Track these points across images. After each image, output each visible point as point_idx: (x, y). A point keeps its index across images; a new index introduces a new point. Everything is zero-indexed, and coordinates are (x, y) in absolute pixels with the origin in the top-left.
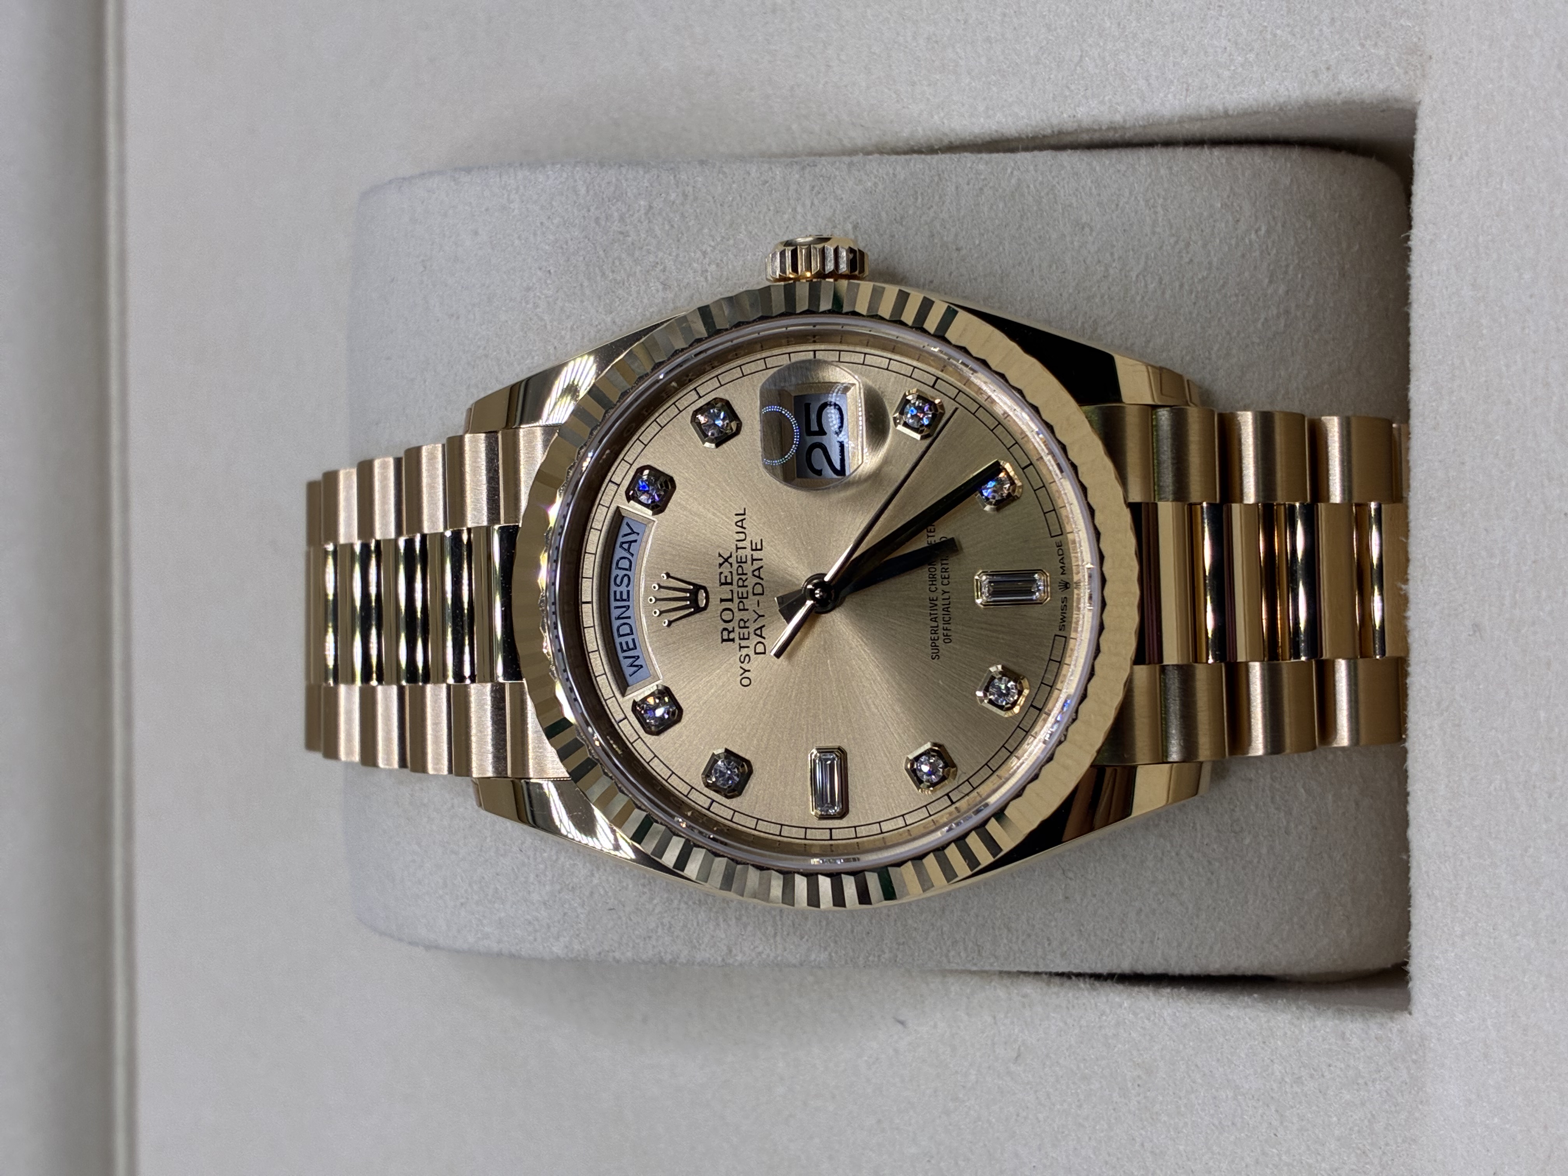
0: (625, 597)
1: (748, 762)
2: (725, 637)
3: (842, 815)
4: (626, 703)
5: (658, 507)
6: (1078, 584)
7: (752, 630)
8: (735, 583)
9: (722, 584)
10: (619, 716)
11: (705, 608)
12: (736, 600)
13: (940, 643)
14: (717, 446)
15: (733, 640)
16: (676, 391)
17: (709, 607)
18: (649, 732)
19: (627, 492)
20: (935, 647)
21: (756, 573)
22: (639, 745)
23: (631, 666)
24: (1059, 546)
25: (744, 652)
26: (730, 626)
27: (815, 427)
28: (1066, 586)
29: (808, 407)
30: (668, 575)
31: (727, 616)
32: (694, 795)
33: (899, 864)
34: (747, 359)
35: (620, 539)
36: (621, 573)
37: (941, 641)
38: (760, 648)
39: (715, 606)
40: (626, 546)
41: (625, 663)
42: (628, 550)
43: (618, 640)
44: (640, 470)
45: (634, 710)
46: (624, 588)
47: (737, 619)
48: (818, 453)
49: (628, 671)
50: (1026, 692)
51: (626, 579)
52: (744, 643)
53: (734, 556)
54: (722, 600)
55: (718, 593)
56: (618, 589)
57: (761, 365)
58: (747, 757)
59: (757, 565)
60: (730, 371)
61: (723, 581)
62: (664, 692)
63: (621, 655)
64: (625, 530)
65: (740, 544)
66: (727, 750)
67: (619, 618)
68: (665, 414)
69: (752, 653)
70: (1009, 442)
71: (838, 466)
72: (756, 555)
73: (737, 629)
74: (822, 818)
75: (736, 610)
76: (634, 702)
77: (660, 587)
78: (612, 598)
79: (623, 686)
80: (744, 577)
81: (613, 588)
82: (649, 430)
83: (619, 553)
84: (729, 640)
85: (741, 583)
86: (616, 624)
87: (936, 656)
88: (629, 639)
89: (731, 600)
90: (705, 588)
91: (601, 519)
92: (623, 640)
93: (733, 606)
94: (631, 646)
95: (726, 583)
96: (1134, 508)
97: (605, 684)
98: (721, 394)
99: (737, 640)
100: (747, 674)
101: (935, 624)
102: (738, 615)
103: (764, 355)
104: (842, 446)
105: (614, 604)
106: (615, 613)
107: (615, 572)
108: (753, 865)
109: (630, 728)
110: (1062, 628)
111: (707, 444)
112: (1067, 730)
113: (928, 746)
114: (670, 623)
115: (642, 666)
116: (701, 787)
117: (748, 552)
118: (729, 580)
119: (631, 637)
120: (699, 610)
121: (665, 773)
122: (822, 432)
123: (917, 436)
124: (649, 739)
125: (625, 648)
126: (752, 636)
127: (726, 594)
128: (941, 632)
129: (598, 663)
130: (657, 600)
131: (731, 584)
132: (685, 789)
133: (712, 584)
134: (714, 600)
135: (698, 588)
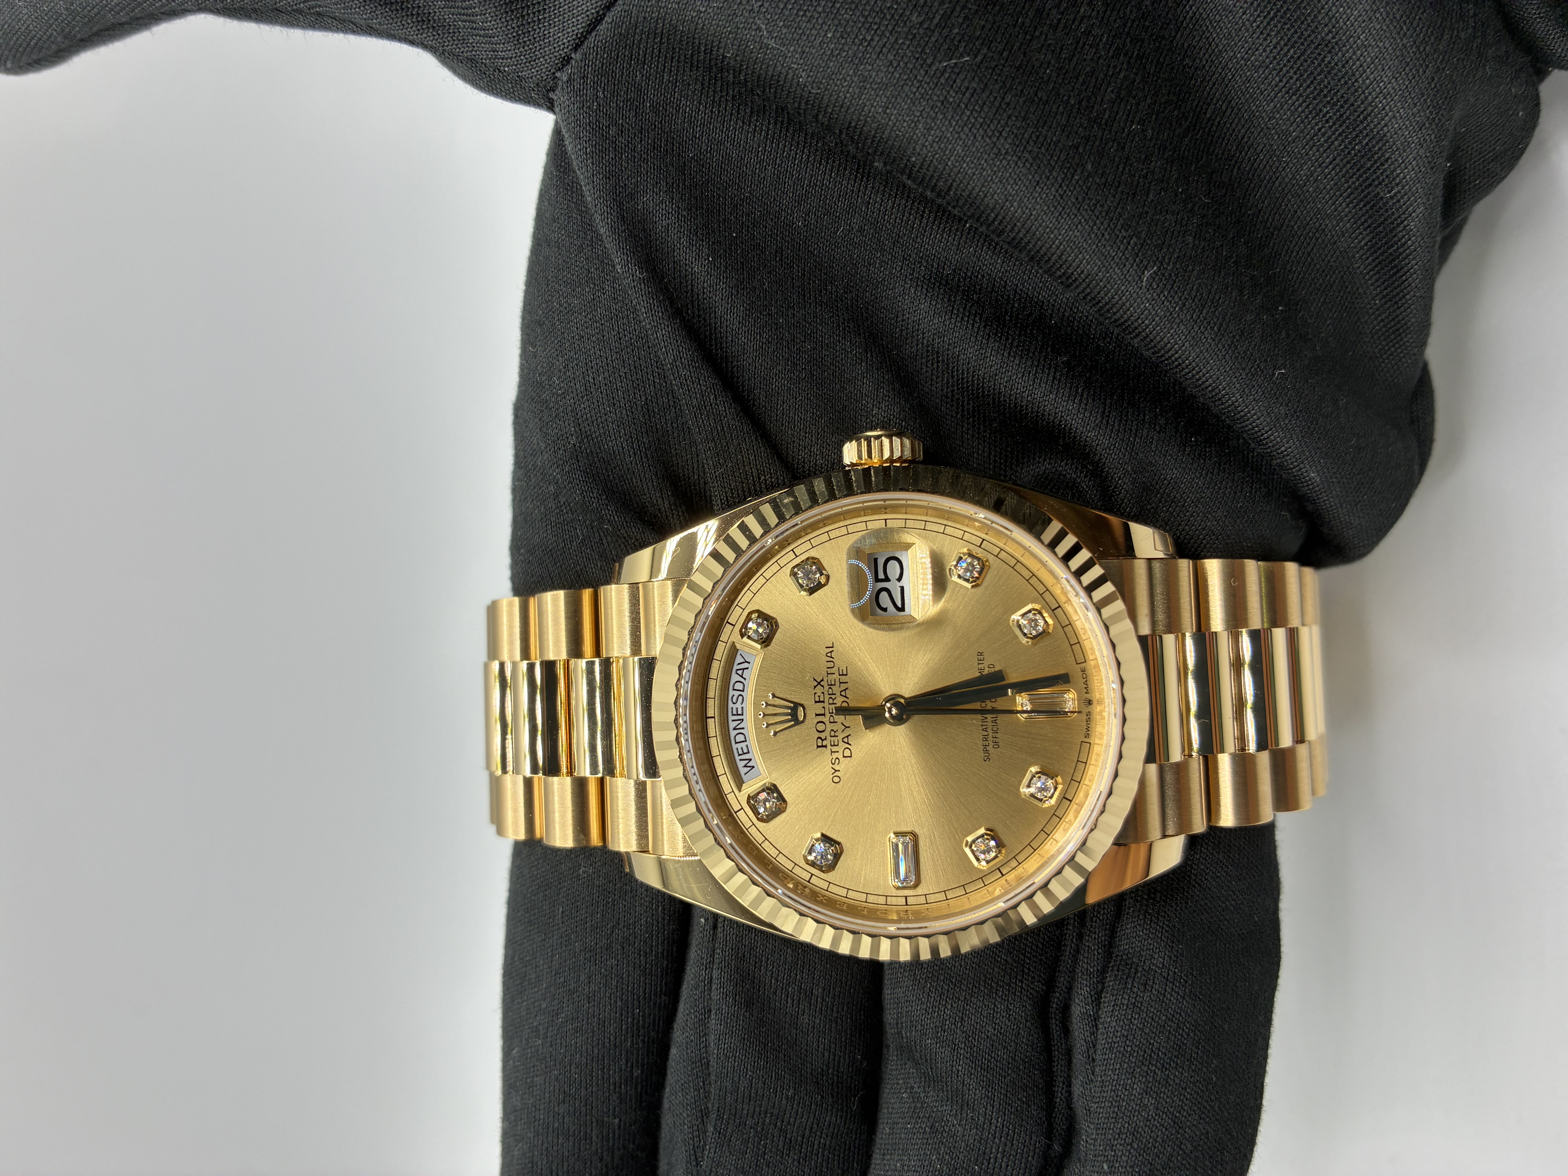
0: (740, 712)
1: (839, 844)
2: (820, 744)
3: (916, 886)
4: (743, 796)
5: (766, 641)
6: (1100, 702)
7: (840, 738)
8: (826, 700)
9: (816, 702)
10: (736, 807)
11: (803, 722)
12: (828, 715)
13: (990, 748)
14: (811, 594)
15: (826, 746)
16: (779, 552)
17: (807, 720)
18: (761, 820)
19: (741, 631)
20: (986, 751)
21: (843, 693)
22: (753, 830)
23: (745, 766)
24: (1083, 671)
25: (835, 755)
26: (823, 735)
27: (881, 576)
28: (1090, 702)
29: (876, 560)
30: (774, 696)
31: (821, 727)
32: (797, 870)
33: (964, 929)
34: (832, 527)
35: (736, 667)
36: (737, 693)
37: (991, 746)
38: (847, 753)
39: (812, 720)
40: (740, 672)
41: (741, 764)
42: (742, 676)
43: (735, 746)
44: (751, 613)
45: (748, 802)
46: (738, 705)
47: (828, 729)
48: (884, 596)
49: (743, 770)
50: (1060, 787)
51: (740, 698)
52: (834, 749)
53: (825, 679)
54: (817, 715)
55: (813, 709)
56: (735, 706)
57: (844, 531)
58: (839, 840)
59: (843, 686)
60: (819, 536)
61: (817, 699)
62: (772, 789)
63: (738, 758)
64: (739, 659)
65: (830, 671)
66: (823, 835)
67: (735, 729)
68: (769, 569)
69: (840, 757)
70: (1042, 589)
71: (900, 606)
72: (843, 679)
73: (829, 738)
74: (898, 888)
75: (827, 723)
76: (749, 797)
77: (767, 705)
78: (730, 714)
79: (739, 782)
80: (833, 697)
81: (731, 705)
82: (756, 583)
83: (735, 677)
84: (822, 746)
85: (831, 701)
86: (733, 733)
87: (987, 759)
88: (743, 745)
89: (824, 715)
90: (802, 706)
91: (721, 652)
92: (739, 746)
93: (825, 719)
94: (745, 751)
95: (820, 702)
96: (1143, 640)
97: (726, 783)
98: (813, 553)
99: (829, 747)
100: (837, 774)
101: (986, 733)
102: (830, 727)
103: (846, 523)
104: (902, 588)
105: (731, 718)
106: (732, 725)
107: (731, 693)
108: (847, 930)
109: (745, 817)
110: (1087, 736)
111: (803, 593)
112: (1097, 820)
113: (982, 831)
114: (775, 733)
115: (753, 767)
116: (803, 863)
117: (836, 676)
118: (822, 700)
119: (745, 744)
120: (797, 722)
121: (773, 852)
122: (887, 579)
123: (969, 586)
124: (760, 825)
125: (741, 752)
126: (841, 743)
127: (819, 708)
128: (990, 739)
129: (721, 765)
130: (765, 715)
131: (823, 702)
132: (789, 865)
133: (809, 702)
134: (811, 715)
135: (796, 705)
